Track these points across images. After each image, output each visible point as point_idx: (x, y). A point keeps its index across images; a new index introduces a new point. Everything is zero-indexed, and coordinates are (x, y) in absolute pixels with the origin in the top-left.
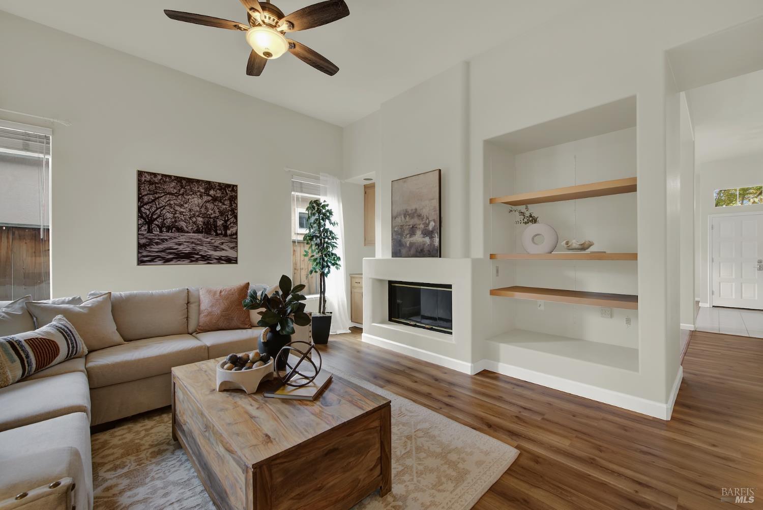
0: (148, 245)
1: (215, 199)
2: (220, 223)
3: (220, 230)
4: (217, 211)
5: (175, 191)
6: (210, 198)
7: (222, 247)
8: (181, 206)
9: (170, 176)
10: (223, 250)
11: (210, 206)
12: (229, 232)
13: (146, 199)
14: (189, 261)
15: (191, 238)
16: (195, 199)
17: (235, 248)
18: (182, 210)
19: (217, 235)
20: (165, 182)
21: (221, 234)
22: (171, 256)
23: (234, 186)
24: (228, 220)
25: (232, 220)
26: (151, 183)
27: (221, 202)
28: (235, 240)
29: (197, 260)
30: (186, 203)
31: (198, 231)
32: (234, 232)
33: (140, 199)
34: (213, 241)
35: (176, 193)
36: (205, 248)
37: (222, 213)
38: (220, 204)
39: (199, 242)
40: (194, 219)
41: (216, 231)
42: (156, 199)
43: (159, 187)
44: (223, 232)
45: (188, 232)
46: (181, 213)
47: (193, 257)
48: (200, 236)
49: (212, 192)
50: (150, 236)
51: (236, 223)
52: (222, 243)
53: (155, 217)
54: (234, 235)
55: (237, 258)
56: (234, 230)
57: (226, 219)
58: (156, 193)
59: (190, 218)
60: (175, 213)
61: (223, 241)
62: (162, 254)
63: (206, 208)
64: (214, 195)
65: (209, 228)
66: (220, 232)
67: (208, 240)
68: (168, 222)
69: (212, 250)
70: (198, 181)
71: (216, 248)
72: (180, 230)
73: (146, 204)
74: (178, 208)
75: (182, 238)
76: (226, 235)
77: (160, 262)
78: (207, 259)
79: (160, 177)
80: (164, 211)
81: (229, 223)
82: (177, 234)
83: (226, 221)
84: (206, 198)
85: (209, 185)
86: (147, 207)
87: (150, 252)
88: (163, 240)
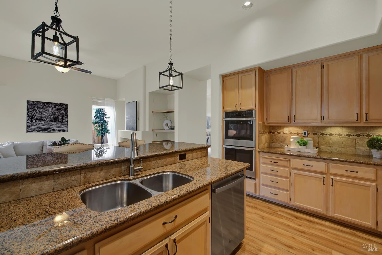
0: (31, 126)
1: (58, 109)
2: (60, 118)
3: (60, 120)
4: (59, 113)
5: (42, 107)
6: (56, 109)
7: (61, 126)
8: (44, 112)
9: (40, 102)
10: (62, 127)
11: (56, 112)
12: (64, 121)
13: (30, 110)
14: (47, 131)
15: (48, 123)
16: (50, 109)
17: (67, 126)
18: (44, 113)
19: (59, 122)
20: (38, 104)
21: (61, 121)
22: (40, 130)
23: (66, 104)
24: (64, 116)
25: (65, 117)
26: (32, 104)
27: (61, 110)
28: (67, 124)
29: (51, 131)
30: (46, 111)
31: (51, 121)
32: (66, 121)
33: (28, 110)
34: (57, 124)
35: (42, 108)
36: (54, 127)
37: (61, 114)
38: (61, 111)
39: (51, 125)
40: (49, 117)
41: (58, 121)
42: (34, 110)
43: (35, 106)
44: (62, 121)
45: (47, 121)
46: (44, 115)
47: (49, 130)
48: (52, 122)
49: (57, 107)
50: (31, 123)
51: (67, 117)
52: (61, 125)
53: (34, 116)
54: (66, 122)
55: (67, 130)
56: (66, 120)
57: (63, 116)
58: (34, 108)
59: (48, 116)
60: (42, 115)
61: (61, 124)
62: (37, 129)
63: (55, 113)
64: (58, 108)
65: (56, 119)
66: (60, 121)
67: (55, 124)
68: (39, 118)
69: (57, 127)
70: (51, 103)
71: (58, 127)
72: (44, 120)
73: (30, 112)
74: (43, 113)
75: (45, 123)
76: (63, 122)
77: (35, 132)
78: (54, 131)
79: (36, 102)
80: (37, 114)
81: (64, 118)
82: (42, 122)
83: (63, 117)
84: (54, 109)
85: (56, 104)
86: (31, 113)
87: (31, 128)
88: (37, 124)
